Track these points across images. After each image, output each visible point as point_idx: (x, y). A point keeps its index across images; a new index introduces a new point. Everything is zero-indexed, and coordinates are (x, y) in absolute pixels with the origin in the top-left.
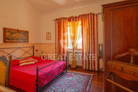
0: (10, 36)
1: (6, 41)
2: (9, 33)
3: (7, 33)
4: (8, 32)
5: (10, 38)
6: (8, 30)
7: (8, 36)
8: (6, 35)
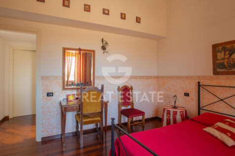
0: (226, 60)
1: (219, 70)
2: (223, 52)
3: (219, 54)
4: (221, 52)
5: (226, 64)
6: (221, 47)
7: (222, 59)
8: (218, 58)
